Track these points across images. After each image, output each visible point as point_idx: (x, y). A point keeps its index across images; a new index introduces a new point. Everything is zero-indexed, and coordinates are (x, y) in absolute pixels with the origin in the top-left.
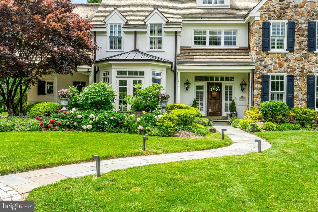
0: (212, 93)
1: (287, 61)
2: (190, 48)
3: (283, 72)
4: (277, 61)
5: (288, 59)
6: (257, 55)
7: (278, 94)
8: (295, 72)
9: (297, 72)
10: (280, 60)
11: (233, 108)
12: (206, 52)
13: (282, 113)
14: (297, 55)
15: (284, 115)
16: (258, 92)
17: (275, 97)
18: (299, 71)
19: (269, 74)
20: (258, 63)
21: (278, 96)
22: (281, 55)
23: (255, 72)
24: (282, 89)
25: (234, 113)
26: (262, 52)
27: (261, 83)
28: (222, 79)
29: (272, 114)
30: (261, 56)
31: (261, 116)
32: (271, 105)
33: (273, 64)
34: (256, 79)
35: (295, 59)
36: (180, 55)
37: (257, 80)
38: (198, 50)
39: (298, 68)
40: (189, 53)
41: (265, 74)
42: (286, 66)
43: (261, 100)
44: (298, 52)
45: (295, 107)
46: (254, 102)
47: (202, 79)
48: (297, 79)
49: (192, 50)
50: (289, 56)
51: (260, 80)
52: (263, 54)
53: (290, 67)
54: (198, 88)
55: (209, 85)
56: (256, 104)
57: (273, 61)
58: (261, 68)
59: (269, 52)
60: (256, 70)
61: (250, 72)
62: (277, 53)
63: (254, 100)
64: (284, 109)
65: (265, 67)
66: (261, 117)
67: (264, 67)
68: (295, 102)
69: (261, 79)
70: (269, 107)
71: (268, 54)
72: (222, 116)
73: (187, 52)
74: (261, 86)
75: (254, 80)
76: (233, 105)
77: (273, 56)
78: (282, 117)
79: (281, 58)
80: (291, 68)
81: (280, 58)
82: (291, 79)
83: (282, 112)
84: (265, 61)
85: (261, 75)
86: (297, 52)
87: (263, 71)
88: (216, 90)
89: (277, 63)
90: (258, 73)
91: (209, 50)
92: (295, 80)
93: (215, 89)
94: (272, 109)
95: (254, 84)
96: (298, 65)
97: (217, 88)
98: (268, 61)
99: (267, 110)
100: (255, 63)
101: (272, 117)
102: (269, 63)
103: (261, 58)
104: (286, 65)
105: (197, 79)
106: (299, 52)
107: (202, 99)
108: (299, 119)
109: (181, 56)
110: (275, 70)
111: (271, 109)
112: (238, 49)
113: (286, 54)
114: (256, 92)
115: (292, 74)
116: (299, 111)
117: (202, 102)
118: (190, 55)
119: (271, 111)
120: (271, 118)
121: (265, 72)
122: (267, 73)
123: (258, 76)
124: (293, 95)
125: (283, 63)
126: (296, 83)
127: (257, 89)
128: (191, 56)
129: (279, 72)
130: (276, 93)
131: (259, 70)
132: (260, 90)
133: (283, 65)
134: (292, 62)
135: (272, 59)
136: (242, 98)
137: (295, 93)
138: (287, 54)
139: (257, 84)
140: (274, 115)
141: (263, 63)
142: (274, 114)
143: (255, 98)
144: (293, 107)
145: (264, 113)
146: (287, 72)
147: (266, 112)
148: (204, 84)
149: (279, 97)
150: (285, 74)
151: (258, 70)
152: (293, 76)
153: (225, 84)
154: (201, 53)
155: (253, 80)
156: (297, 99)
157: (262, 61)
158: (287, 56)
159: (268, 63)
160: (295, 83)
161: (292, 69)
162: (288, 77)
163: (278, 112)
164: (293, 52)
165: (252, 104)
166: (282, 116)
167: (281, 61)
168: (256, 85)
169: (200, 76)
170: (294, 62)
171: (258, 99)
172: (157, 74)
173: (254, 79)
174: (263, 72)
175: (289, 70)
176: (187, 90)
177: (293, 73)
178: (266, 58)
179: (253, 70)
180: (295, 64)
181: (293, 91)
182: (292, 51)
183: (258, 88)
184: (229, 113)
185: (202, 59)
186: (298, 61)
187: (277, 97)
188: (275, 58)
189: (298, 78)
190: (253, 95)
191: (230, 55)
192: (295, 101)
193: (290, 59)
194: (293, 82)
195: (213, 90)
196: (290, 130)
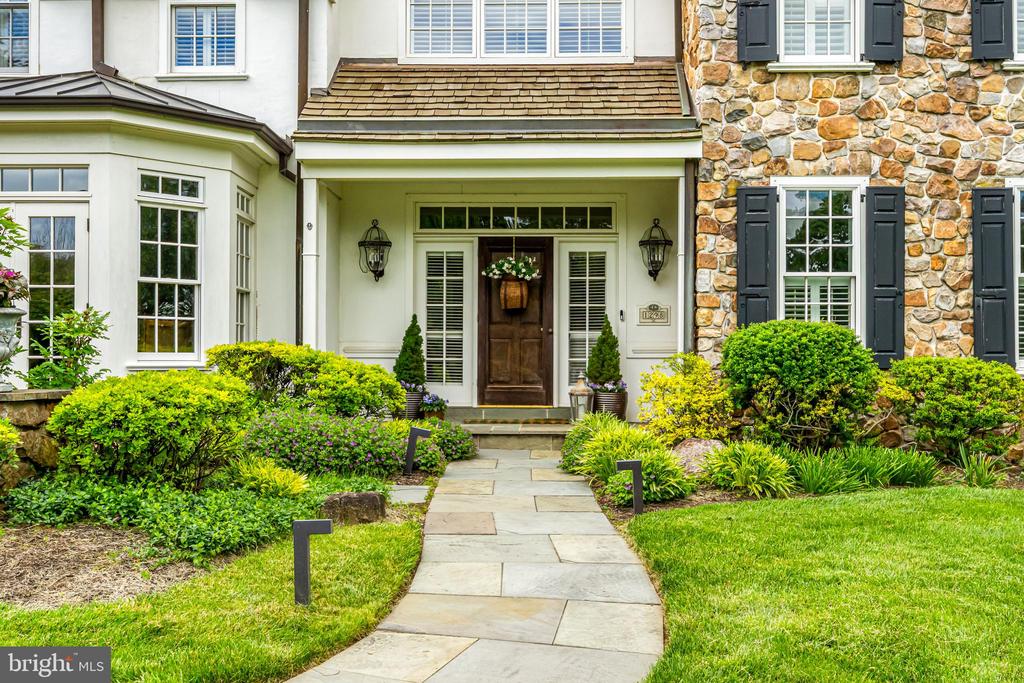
0: (502, 291)
1: (866, 113)
2: (394, 65)
3: (846, 172)
4: (816, 117)
5: (869, 105)
6: (709, 84)
7: (824, 290)
8: (910, 169)
9: (919, 171)
10: (828, 111)
11: (603, 366)
12: (464, 80)
13: (835, 390)
14: (920, 82)
15: (844, 400)
16: (717, 280)
17: (806, 303)
18: (929, 167)
19: (772, 185)
20: (715, 125)
21: (824, 297)
22: (834, 81)
23: (702, 172)
24: (842, 260)
25: (607, 390)
26: (736, 69)
27: (737, 231)
28: (552, 217)
29: (778, 392)
30: (730, 91)
31: (723, 403)
32: (774, 344)
33: (797, 133)
34: (706, 213)
35: (908, 106)
36: (329, 94)
37: (713, 216)
38: (428, 74)
39: (926, 153)
40: (378, 87)
41: (754, 184)
42: (859, 140)
43: (734, 320)
44: (923, 68)
45: (910, 353)
46: (701, 332)
47: (455, 219)
48: (917, 209)
49: (395, 75)
50: (875, 88)
51: (728, 215)
52: (742, 82)
53: (882, 149)
54: (434, 264)
55: (489, 250)
56: (710, 343)
57: (795, 116)
58: (733, 154)
59: (772, 67)
60: (705, 165)
61: (678, 173)
62: (816, 74)
63: (700, 321)
64: (846, 363)
65: (754, 145)
66: (724, 412)
67: (747, 145)
68: (911, 330)
69: (734, 209)
70: (763, 357)
71: (769, 78)
72: (555, 405)
73: (367, 81)
74: (734, 244)
75: (696, 217)
76: (605, 348)
77: (793, 88)
78: (835, 411)
79: (837, 101)
80: (888, 149)
81: (833, 100)
82: (888, 206)
83: (836, 382)
84: (754, 114)
85: (732, 187)
86: (919, 67)
87: (745, 167)
88: (519, 271)
89: (813, 124)
90: (717, 176)
91: (480, 74)
92: (909, 215)
93: (512, 268)
94: (780, 364)
95: (700, 236)
96: (921, 136)
97: (527, 264)
98: (769, 115)
99: (755, 372)
100: (699, 127)
101: (781, 409)
102: (772, 127)
103: (729, 101)
104: (860, 135)
105: (430, 218)
106: (926, 65)
107: (456, 321)
108: (926, 421)
109: (329, 99)
110: (807, 163)
111: (774, 368)
112: (626, 70)
113: (860, 78)
114: (707, 279)
115: (894, 182)
116: (927, 376)
117: (454, 335)
118: (381, 94)
119: (773, 374)
120: (775, 415)
121: (752, 171)
122: (765, 180)
123: (718, 194)
124: (901, 294)
125: (846, 127)
126: (913, 227)
127: (711, 261)
128: (385, 100)
129: (823, 173)
130: (813, 280)
131: (724, 164)
132: (729, 270)
133: (849, 137)
134: (893, 122)
135: (789, 103)
136: (654, 313)
137: (912, 283)
138: (868, 78)
139: (712, 239)
140: (793, 397)
141: (742, 125)
142: (792, 394)
143: (702, 312)
144: (901, 356)
145: (738, 386)
146: (866, 169)
147: (750, 382)
148: (464, 245)
149: (829, 303)
150: (859, 184)
151: (717, 165)
152: (899, 193)
153: (568, 244)
154: (434, 87)
155: (693, 218)
156: (923, 313)
157: (738, 114)
158: (867, 88)
159: (770, 124)
160: (907, 230)
161: (891, 159)
162: (873, 195)
163: (812, 382)
164: (899, 67)
165: (690, 344)
166: (837, 404)
167: (837, 116)
168: (708, 243)
169: (443, 206)
170: (902, 118)
171: (718, 317)
172: (170, 187)
173: (698, 211)
174: (744, 173)
175: (876, 162)
176: (379, 274)
177: (901, 178)
178: (756, 99)
179: (691, 164)
180: (908, 129)
181: (898, 273)
182: (891, 63)
183: (721, 260)
184: (582, 387)
185: (432, 112)
186: (925, 115)
187: (816, 302)
188: (807, 101)
189: (926, 202)
190: (695, 292)
191: (581, 92)
192: (911, 322)
193: (884, 105)
194: (900, 224)
195: (505, 276)
196: (875, 483)
